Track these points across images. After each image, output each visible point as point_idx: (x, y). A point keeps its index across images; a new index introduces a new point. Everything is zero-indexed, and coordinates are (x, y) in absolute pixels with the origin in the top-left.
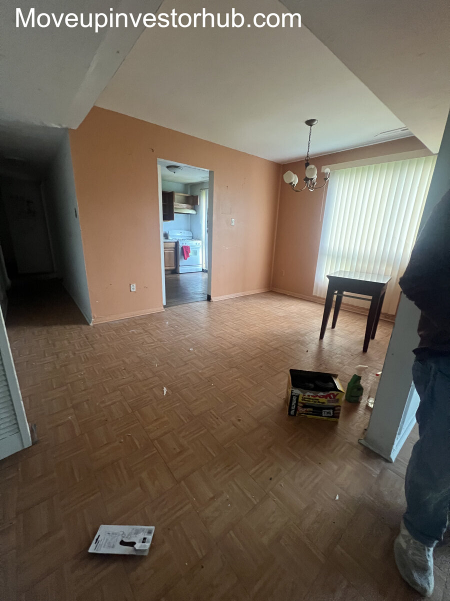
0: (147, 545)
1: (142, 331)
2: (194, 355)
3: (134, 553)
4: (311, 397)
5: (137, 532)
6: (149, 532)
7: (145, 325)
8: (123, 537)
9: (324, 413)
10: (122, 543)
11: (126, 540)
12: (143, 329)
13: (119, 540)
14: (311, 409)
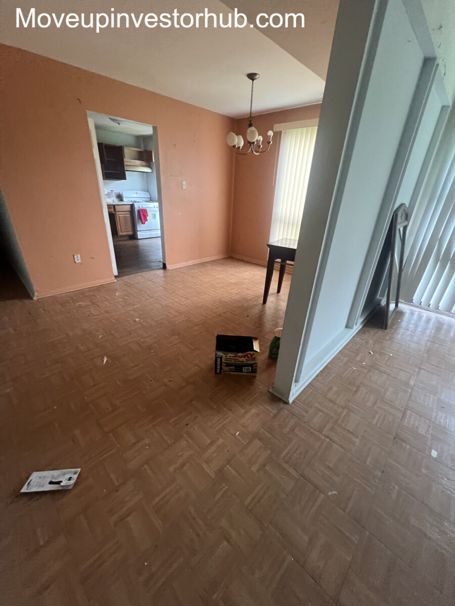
0: (72, 482)
1: (89, 303)
2: (140, 325)
3: (61, 488)
4: (232, 358)
5: (64, 474)
6: (75, 473)
7: (94, 297)
8: (52, 478)
9: (244, 369)
10: (51, 483)
11: (54, 480)
12: (90, 301)
13: (49, 481)
14: (233, 367)
